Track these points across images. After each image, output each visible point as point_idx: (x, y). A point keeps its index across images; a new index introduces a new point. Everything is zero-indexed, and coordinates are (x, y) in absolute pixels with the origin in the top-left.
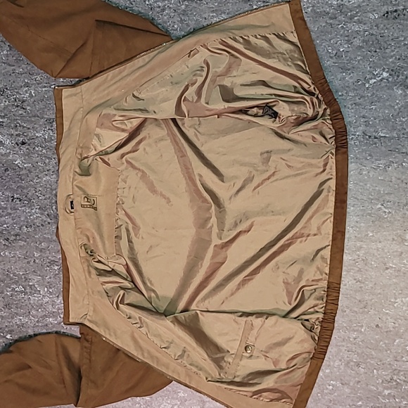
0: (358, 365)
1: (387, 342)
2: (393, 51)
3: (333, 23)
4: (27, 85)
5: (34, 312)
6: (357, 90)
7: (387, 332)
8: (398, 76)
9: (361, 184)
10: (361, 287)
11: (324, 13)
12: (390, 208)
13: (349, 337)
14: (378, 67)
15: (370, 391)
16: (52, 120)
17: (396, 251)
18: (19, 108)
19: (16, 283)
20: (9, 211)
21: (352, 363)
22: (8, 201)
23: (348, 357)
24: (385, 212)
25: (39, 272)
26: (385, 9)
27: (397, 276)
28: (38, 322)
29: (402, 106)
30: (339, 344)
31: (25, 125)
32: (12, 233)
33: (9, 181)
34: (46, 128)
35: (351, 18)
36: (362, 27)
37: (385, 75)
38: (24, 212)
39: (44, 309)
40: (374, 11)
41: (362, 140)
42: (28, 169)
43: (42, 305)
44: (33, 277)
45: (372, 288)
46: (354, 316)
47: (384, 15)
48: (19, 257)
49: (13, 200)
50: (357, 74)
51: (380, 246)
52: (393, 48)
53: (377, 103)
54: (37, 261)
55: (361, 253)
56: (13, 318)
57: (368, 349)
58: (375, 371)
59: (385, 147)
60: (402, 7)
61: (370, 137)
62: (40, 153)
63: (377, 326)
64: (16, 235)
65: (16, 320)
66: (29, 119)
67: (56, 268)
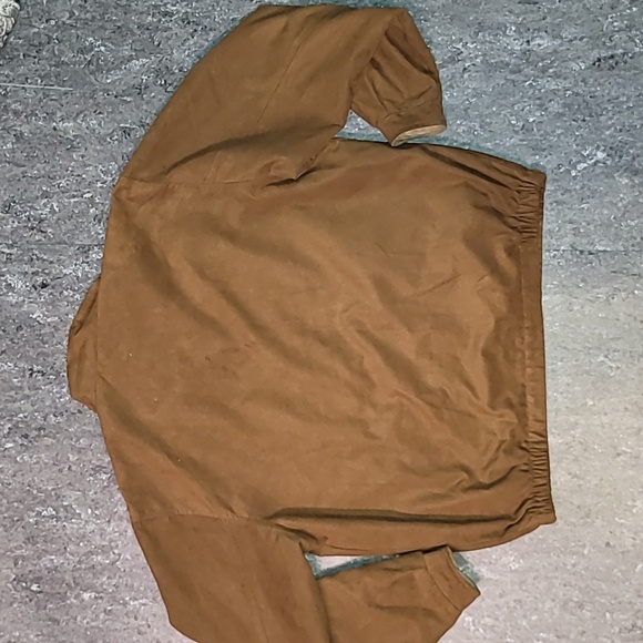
0: (581, 606)
1: (623, 568)
2: (610, 119)
3: (517, 79)
4: (46, 195)
5: (71, 548)
6: (557, 181)
7: (623, 553)
8: (621, 157)
9: (572, 325)
10: (580, 486)
11: (501, 65)
12: (619, 361)
13: (565, 564)
14: (589, 144)
16: (87, 248)
17: (632, 427)
18: (35, 231)
19: (43, 503)
20: (27, 392)
21: (571, 604)
22: (24, 376)
23: (564, 595)
24: (611, 367)
25: (77, 485)
26: (595, 54)
27: (635, 466)
28: (80, 562)
29: (629, 203)
30: (550, 575)
31: (45, 258)
32: (33, 426)
33: (24, 345)
34: (77, 260)
35: (544, 70)
36: (562, 84)
37: (601, 155)
38: (49, 392)
39: (88, 541)
40: (579, 58)
41: (570, 257)
42: (52, 325)
43: (84, 536)
44: (68, 493)
45: (596, 485)
46: (571, 531)
47: (594, 64)
48: (46, 464)
49: (31, 375)
50: (558, 157)
51: (605, 420)
52: (611, 113)
53: (591, 200)
54: (74, 468)
55: (578, 432)
56: (39, 558)
57: (595, 582)
58: (608, 614)
59: (606, 267)
60: (621, 51)
61: (582, 252)
62: (71, 300)
63: (608, 544)
64: (39, 429)
65: (45, 561)
66: (52, 247)
67: (104, 477)
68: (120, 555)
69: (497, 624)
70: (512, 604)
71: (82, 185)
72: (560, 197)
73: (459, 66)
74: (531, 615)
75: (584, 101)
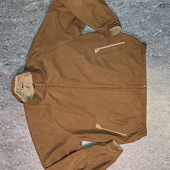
0: (154, 152)
1: (165, 142)
2: (163, 21)
3: (138, 10)
4: (8, 39)
5: (15, 137)
6: (149, 38)
7: (165, 138)
8: (166, 31)
9: (152, 77)
10: (154, 120)
11: (134, 6)
12: (165, 86)
13: (149, 141)
14: (157, 28)
15: (159, 162)
16: (20, 54)
17: (168, 104)
18: (5, 49)
19: (7, 124)
20: (3, 94)
21: (151, 151)
22: (2, 90)
23: (149, 149)
24: (163, 88)
25: (17, 120)
26: (159, 3)
27: (168, 114)
28: (17, 141)
29: (168, 44)
30: (145, 144)
31: (8, 57)
32: (4, 103)
33: (2, 81)
34: (17, 57)
35: (146, 7)
36: (150, 11)
37: (161, 31)
38: (9, 94)
39: (20, 135)
40: (155, 4)
41: (152, 58)
42: (10, 75)
43: (19, 134)
44: (14, 122)
45: (158, 120)
46: (151, 132)
47: (159, 6)
48: (8, 114)
49: (4, 89)
50: (149, 31)
51: (161, 102)
52: (163, 19)
53: (158, 43)
54: (16, 115)
55: (153, 105)
56: (6, 140)
57: (157, 145)
58: (161, 154)
59: (161, 61)
60: (166, 3)
61: (155, 57)
62: (15, 68)
63: (161, 135)
64: (6, 104)
65: (8, 141)
66: (10, 54)
67: (24, 117)
68: (28, 139)
69: (131, 157)
70: (135, 152)
71: (19, 37)
72: (150, 42)
73: (123, 6)
74: (140, 154)
75: (156, 16)
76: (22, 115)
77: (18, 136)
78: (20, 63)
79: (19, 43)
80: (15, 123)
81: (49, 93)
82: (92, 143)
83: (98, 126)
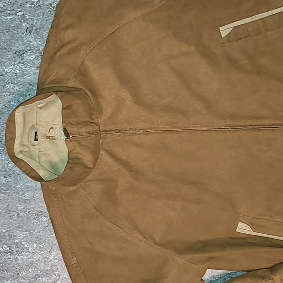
76: (39, 214)
77: (30, 270)
78: (26, 75)
79: (17, 22)
80: (21, 236)
81: (108, 149)
82: (229, 272)
83: (243, 228)
